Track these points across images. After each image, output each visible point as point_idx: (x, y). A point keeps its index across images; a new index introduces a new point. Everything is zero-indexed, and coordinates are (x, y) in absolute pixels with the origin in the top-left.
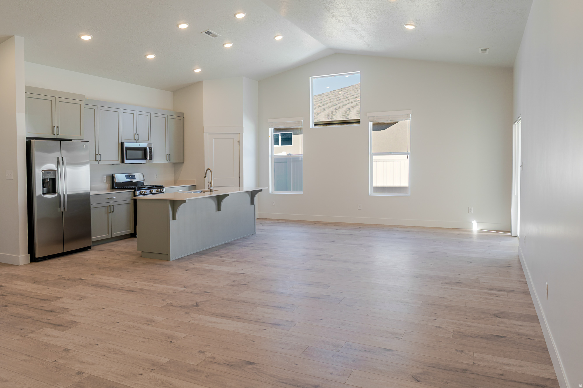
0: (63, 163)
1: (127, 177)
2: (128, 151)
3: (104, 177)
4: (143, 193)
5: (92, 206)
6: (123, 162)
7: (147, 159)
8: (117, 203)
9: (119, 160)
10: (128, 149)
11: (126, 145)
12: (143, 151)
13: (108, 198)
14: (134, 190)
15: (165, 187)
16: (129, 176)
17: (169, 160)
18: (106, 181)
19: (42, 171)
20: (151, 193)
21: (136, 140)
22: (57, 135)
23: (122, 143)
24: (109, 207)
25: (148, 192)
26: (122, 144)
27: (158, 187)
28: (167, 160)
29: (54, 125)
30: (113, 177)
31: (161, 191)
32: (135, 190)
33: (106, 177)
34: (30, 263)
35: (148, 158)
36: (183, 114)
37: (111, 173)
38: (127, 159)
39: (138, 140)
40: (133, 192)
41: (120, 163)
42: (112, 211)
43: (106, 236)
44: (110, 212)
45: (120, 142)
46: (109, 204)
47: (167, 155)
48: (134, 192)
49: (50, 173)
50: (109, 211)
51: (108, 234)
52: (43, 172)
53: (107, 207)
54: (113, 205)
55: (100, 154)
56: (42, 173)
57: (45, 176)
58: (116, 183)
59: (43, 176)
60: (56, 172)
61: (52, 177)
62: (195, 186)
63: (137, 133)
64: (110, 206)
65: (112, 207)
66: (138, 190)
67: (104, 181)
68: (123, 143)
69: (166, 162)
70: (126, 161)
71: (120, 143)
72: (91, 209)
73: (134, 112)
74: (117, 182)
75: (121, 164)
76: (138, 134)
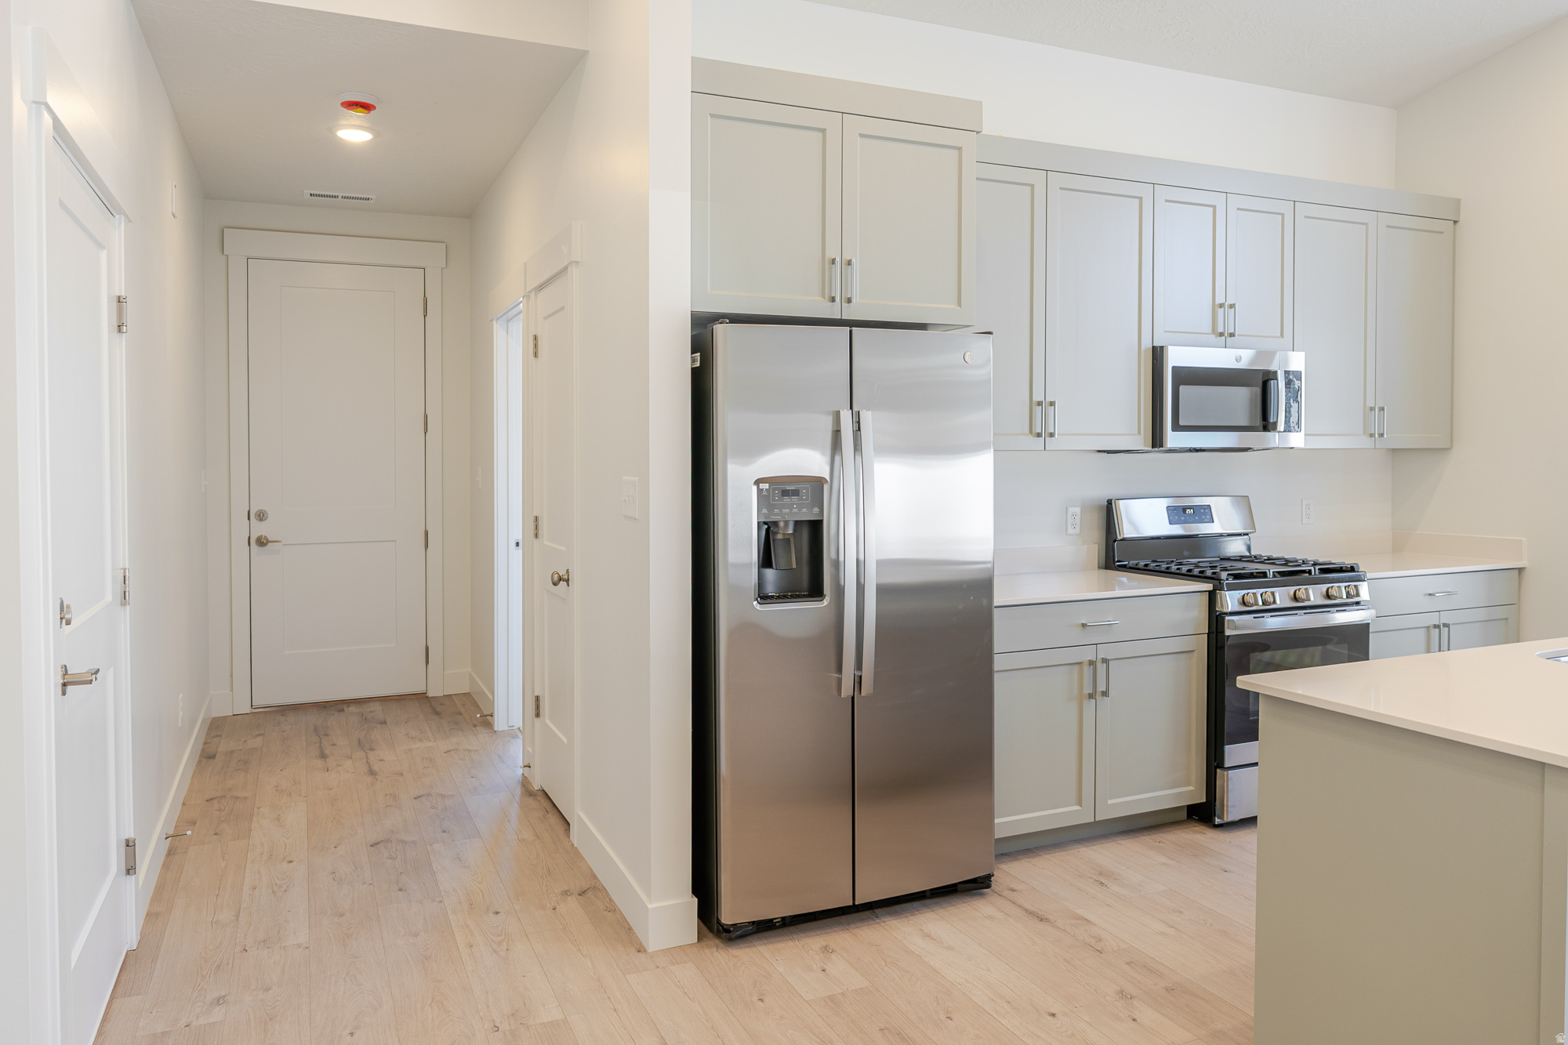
0: (857, 446)
1: (1177, 513)
2: (1182, 388)
3: (1071, 510)
4: (1257, 604)
5: (999, 663)
6: (1157, 440)
7: (1274, 427)
8: (1127, 650)
9: (1139, 433)
10: (1188, 377)
11: (1177, 357)
12: (1258, 390)
13: (1084, 625)
14: (1209, 587)
15: (1369, 575)
16: (1184, 509)
17: (1382, 435)
18: (1077, 530)
19: (758, 482)
20: (1299, 606)
21: (1221, 334)
22: (845, 305)
23: (1154, 348)
24: (1087, 671)
25: (1282, 596)
26: (1158, 355)
27: (1329, 571)
28: (1372, 435)
29: (830, 254)
30: (1109, 513)
31: (1349, 595)
32: (1219, 586)
33: (1078, 510)
34: (699, 939)
35: (1281, 426)
36: (1457, 203)
37: (1102, 493)
38: (1177, 427)
39: (1232, 335)
40: (1206, 596)
41: (1145, 445)
42: (1101, 687)
43: (1067, 813)
44: (1091, 696)
45: (1147, 344)
46: (1088, 654)
47: (1372, 409)
48: (1212, 596)
49: (796, 493)
50: (1088, 690)
51: (1080, 804)
52: (762, 486)
53: (1076, 668)
54: (1105, 661)
55: (1052, 404)
56: (760, 491)
57: (771, 508)
58: (1123, 540)
59: (765, 511)
60: (826, 487)
61: (807, 515)
62: (1521, 570)
63: (1230, 301)
64: (1091, 663)
65: (1101, 668)
66: (1231, 588)
67: (1071, 531)
68: (1162, 348)
69: (1367, 443)
70: (1173, 439)
71: (1146, 350)
72: (996, 676)
73: (1218, 200)
74: (1126, 536)
75: (1150, 452)
76: (1232, 306)
